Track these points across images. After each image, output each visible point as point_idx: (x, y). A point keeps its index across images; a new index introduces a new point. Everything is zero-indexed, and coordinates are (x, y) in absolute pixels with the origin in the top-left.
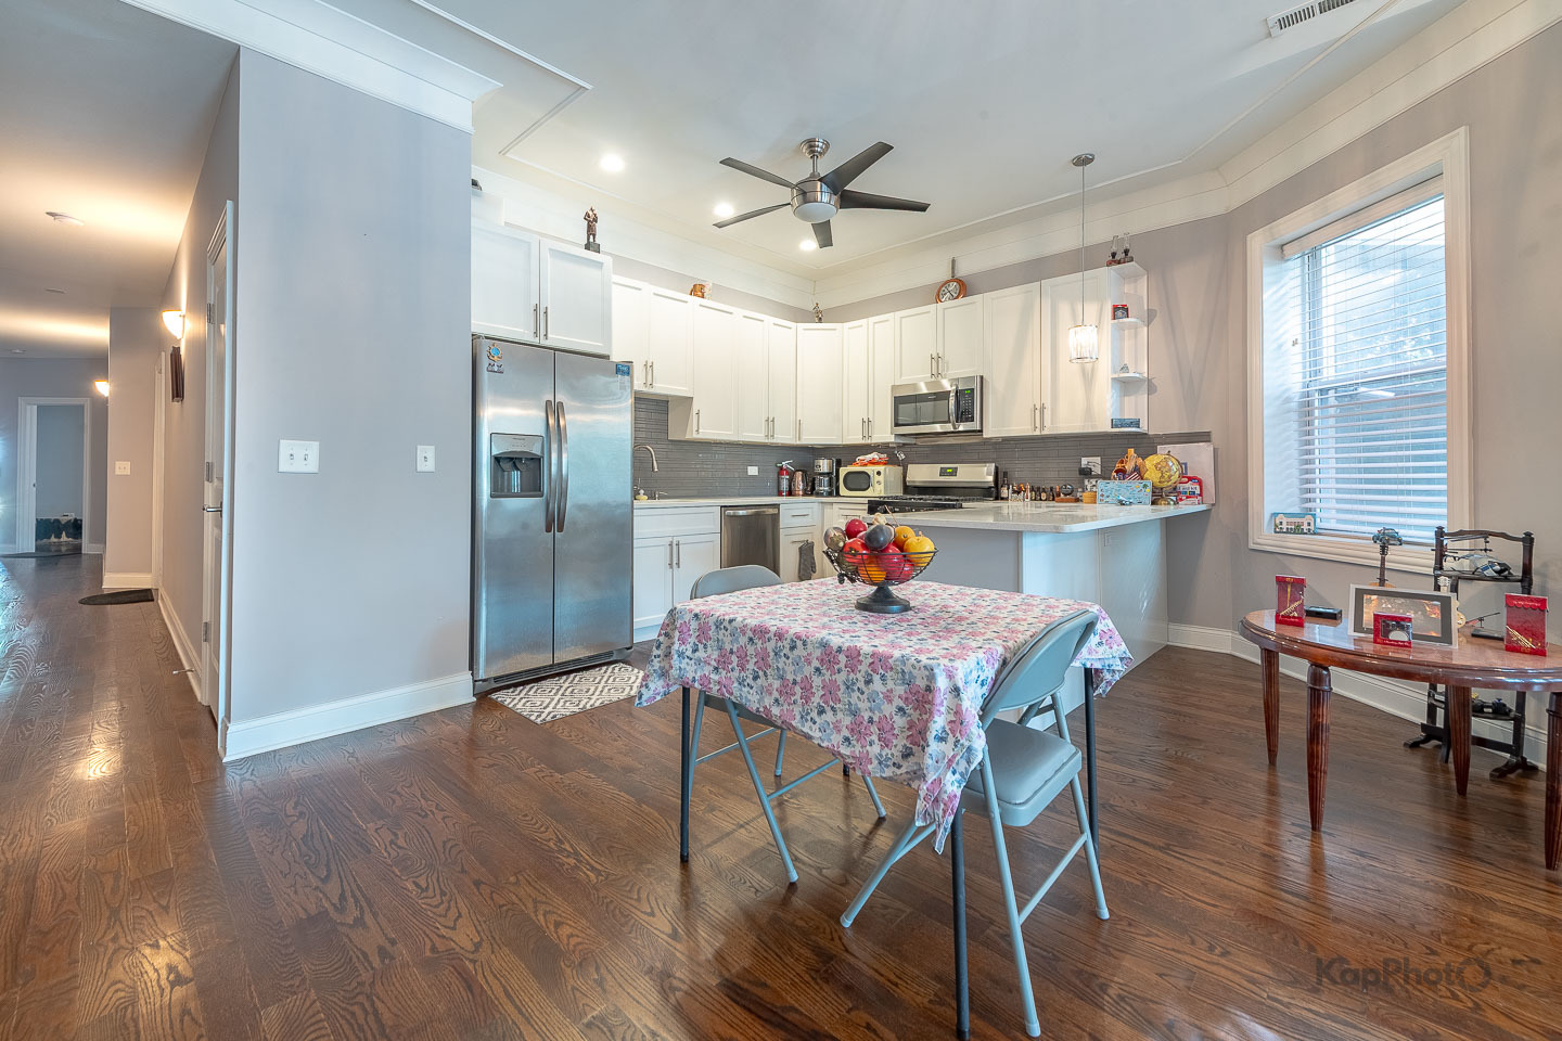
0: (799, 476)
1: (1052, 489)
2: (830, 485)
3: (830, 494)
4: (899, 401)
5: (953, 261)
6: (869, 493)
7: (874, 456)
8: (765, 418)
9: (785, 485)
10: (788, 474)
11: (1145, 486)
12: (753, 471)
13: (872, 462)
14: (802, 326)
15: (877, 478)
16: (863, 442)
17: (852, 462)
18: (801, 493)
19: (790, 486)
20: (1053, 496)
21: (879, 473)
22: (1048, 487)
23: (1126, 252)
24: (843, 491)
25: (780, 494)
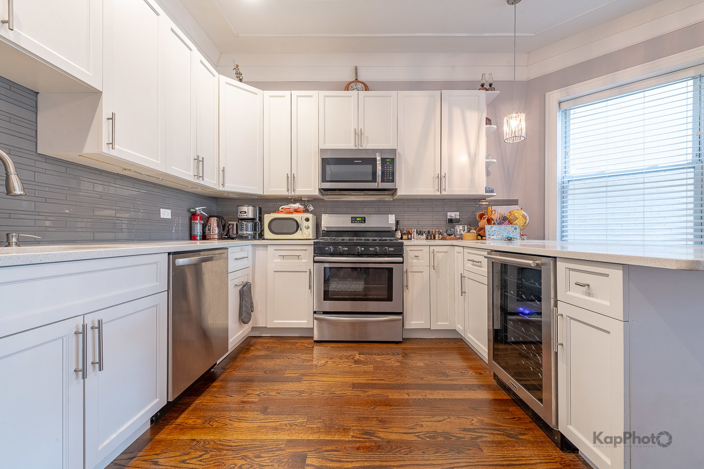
0: (214, 222)
1: (429, 232)
2: (255, 229)
3: (254, 238)
4: (325, 162)
5: (356, 68)
6: (297, 235)
7: (297, 205)
8: (193, 156)
9: (198, 229)
10: (201, 219)
11: (515, 229)
12: (166, 214)
13: (296, 211)
14: (224, 79)
15: (305, 224)
16: (287, 194)
17: (276, 211)
18: (216, 237)
19: (204, 232)
20: (431, 236)
21: (307, 220)
22: (427, 230)
23: (491, 85)
24: (267, 234)
25: (192, 238)
